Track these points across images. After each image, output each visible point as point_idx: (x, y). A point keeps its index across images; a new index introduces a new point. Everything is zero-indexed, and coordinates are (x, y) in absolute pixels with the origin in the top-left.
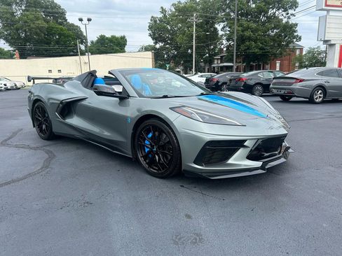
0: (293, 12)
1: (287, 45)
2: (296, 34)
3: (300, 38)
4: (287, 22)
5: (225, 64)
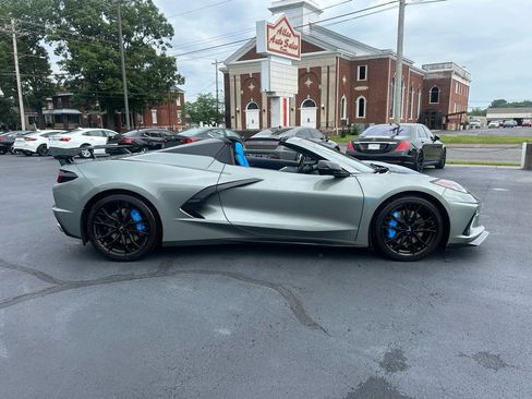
0: (169, 41)
1: (167, 88)
2: (177, 73)
3: (183, 80)
4: (163, 55)
5: (65, 111)
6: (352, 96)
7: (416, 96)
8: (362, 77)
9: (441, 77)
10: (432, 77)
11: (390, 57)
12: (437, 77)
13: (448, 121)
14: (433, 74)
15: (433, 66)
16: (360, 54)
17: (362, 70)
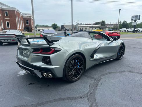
6: (4, 21)
7: (22, 22)
8: (7, 15)
9: (28, 17)
10: (26, 17)
11: (15, 10)
12: (27, 17)
13: (32, 29)
14: (26, 16)
15: (26, 14)
16: (5, 8)
17: (6, 13)
